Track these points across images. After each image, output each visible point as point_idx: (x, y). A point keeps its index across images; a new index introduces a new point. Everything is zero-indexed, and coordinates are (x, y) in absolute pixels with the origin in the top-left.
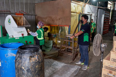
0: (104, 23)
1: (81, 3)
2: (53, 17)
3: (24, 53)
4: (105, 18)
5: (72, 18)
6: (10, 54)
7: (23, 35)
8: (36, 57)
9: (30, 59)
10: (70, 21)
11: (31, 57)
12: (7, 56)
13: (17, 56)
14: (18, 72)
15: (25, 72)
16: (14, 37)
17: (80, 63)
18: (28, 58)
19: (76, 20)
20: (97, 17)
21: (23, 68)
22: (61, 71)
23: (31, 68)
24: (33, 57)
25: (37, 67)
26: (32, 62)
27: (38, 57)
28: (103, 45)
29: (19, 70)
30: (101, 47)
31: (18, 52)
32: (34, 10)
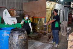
0: (69, 16)
1: (53, 3)
2: (35, 11)
3: (15, 33)
4: (69, 13)
5: (47, 13)
6: (5, 34)
7: (14, 22)
8: (23, 36)
9: (19, 37)
10: (46, 14)
11: (19, 35)
12: (3, 35)
13: (10, 35)
14: (10, 46)
15: (15, 46)
16: (9, 24)
17: (52, 42)
18: (17, 37)
19: (50, 13)
20: (64, 12)
21: (14, 43)
22: (39, 47)
23: (19, 43)
24: (21, 35)
25: (23, 43)
26: (20, 39)
27: (24, 36)
28: (68, 29)
29: (11, 44)
30: (67, 30)
31: (11, 32)
32: (22, 7)
